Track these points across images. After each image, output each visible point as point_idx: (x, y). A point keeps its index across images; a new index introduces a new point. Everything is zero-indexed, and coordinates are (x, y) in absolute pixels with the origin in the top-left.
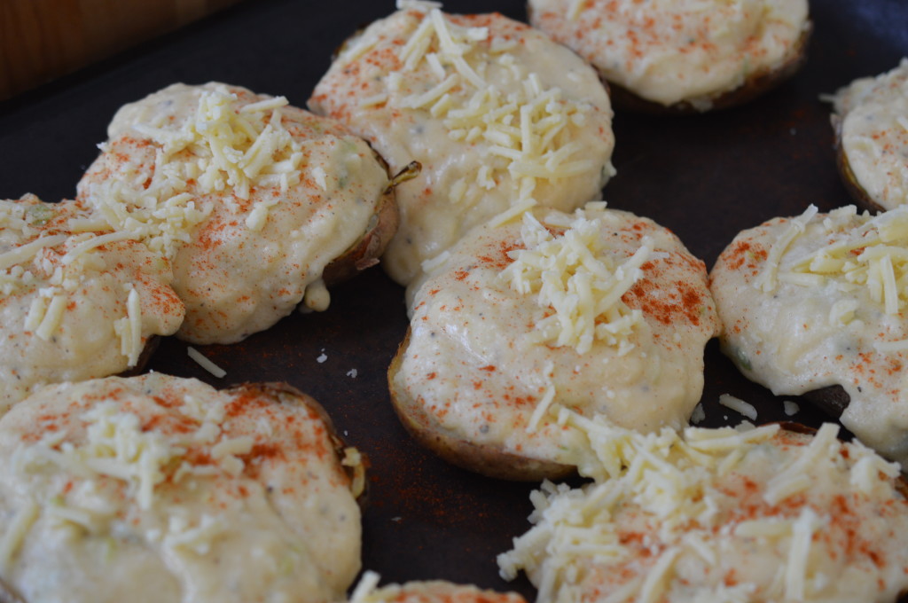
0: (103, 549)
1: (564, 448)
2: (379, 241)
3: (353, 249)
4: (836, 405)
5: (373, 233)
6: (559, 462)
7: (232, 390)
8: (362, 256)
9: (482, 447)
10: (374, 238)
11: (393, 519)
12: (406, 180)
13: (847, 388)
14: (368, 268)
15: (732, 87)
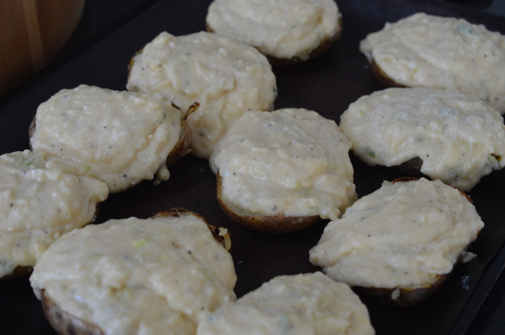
0: (126, 293)
1: (312, 208)
2: (188, 142)
3: (178, 146)
4: (416, 169)
5: (185, 138)
6: (311, 215)
7: (154, 217)
8: (182, 150)
9: (275, 217)
10: (186, 140)
11: (239, 263)
12: (193, 111)
13: (421, 157)
14: (187, 155)
15: (315, 47)
